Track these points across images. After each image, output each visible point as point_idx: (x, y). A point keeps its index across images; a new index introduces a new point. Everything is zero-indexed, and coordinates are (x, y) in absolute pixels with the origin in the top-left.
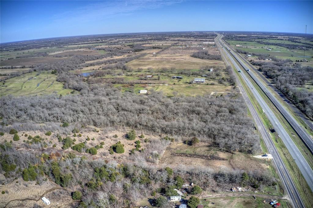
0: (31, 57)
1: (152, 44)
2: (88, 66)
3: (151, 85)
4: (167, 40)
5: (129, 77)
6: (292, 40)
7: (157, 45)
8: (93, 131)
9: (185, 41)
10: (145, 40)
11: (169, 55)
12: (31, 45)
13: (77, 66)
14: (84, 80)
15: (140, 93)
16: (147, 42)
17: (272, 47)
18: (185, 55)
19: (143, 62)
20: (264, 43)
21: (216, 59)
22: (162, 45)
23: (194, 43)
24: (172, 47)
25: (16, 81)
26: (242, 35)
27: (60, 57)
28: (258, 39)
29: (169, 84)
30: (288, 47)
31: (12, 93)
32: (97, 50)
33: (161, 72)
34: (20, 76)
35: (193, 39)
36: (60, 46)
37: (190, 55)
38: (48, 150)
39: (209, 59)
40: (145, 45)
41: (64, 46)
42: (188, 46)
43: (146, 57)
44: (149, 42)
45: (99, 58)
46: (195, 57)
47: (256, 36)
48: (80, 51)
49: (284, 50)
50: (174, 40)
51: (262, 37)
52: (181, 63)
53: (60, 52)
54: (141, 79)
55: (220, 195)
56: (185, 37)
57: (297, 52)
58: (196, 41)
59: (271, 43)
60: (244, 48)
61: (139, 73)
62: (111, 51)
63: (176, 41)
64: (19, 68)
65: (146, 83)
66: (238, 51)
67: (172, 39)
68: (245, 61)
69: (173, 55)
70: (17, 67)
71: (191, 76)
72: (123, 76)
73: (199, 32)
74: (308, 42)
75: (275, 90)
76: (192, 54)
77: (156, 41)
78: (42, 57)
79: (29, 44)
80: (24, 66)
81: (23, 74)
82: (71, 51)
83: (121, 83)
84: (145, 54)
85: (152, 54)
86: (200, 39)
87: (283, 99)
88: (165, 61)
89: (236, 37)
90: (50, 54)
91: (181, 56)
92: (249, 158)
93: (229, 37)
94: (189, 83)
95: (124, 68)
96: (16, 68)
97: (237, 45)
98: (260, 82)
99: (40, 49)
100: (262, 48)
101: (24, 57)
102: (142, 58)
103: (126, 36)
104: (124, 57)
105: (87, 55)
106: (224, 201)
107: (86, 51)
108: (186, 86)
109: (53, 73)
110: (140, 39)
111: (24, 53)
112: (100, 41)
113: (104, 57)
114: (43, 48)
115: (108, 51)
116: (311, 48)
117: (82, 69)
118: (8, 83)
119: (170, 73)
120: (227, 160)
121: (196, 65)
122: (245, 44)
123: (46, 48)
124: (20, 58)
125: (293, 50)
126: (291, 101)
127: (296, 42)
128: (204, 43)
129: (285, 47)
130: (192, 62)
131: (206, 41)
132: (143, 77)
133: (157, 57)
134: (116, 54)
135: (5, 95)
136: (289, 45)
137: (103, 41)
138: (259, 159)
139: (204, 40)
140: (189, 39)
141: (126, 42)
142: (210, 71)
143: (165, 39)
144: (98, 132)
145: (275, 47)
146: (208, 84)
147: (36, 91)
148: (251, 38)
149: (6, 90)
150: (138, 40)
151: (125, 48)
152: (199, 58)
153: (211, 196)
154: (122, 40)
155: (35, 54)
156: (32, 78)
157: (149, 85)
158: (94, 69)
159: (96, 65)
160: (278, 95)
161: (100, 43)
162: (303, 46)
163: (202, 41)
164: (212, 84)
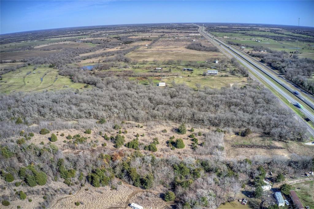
0: (16, 51)
1: (137, 36)
2: (85, 59)
3: (165, 77)
4: (151, 32)
5: (137, 70)
6: (275, 32)
7: (143, 37)
8: (136, 126)
9: (170, 33)
10: (128, 32)
11: (163, 47)
12: (8, 39)
13: (74, 59)
14: (91, 73)
15: (159, 85)
16: (132, 34)
17: (259, 38)
18: (180, 47)
19: (141, 54)
20: (250, 34)
21: (213, 51)
22: (148, 37)
23: (180, 35)
24: (161, 39)
25: (13, 76)
26: (223, 27)
27: (48, 50)
28: (241, 30)
29: (183, 76)
30: (275, 38)
31: (16, 89)
32: (84, 42)
33: (167, 64)
34: (15, 70)
35: (177, 31)
36: (40, 39)
37: (184, 47)
38: (99, 150)
39: (206, 51)
40: (131, 37)
41: (46, 39)
42: (176, 38)
43: (141, 49)
44: (134, 34)
45: (91, 50)
46: (191, 49)
47: (237, 27)
48: (66, 44)
49: (272, 41)
50: (157, 32)
51: (243, 28)
52: (181, 55)
53: (44, 46)
54: (151, 72)
55: (299, 180)
56: (167, 29)
57: (285, 44)
58: (181, 32)
59: (256, 35)
60: (233, 40)
61: (145, 66)
62: (99, 43)
63: (160, 33)
64: (9, 62)
65: (159, 76)
66: (230, 43)
67: (155, 30)
68: (242, 52)
69: (168, 47)
70: (7, 61)
71: (200, 68)
72: (130, 69)
73: (178, 24)
74: (290, 33)
75: (288, 81)
76: (186, 46)
77: (141, 33)
78: (27, 50)
79: (5, 38)
80: (15, 61)
81: (18, 68)
82: (56, 43)
83: (133, 76)
84: (138, 47)
85: (145, 46)
86: (184, 31)
87: (300, 90)
88: (163, 53)
89: (218, 29)
90: (35, 47)
91: (175, 48)
92: (302, 145)
93: (212, 28)
94: (203, 75)
95: (126, 61)
96: (6, 63)
97: (224, 37)
98: (269, 73)
99: (21, 42)
100: (250, 39)
101: (8, 51)
102: (137, 50)
103: (105, 28)
104: (117, 49)
105: (77, 48)
106: (306, 186)
107: (72, 44)
108: (201, 78)
109: (50, 67)
110: (122, 31)
111: (5, 47)
112: (81, 33)
113: (96, 49)
114: (24, 41)
115: (96, 44)
116: (296, 39)
117: (80, 62)
118: (6, 78)
119: (177, 65)
120: (284, 148)
121: (198, 57)
122: (231, 35)
123: (26, 42)
124: (4, 52)
125: (280, 42)
126: (307, 91)
127: (279, 33)
128: (190, 34)
129: (271, 39)
130: (192, 54)
131: (191, 33)
132: (152, 70)
133: (152, 49)
134: (108, 46)
135: (9, 91)
136: (274, 36)
137: (84, 33)
138: (311, 146)
139: (189, 31)
140: (173, 31)
141: (109, 35)
142: (215, 62)
143: (148, 31)
144: (142, 127)
145: (262, 38)
146: (222, 76)
147: (43, 87)
148: (234, 29)
149: (7, 86)
150: (120, 32)
151: (112, 40)
152: (196, 49)
153: (292, 182)
154: (104, 32)
155: (19, 48)
156: (31, 72)
157: (163, 77)
158: (94, 62)
159: (93, 57)
160: (293, 85)
161: (82, 35)
162: (288, 38)
163: (187, 32)
164: (226, 76)
